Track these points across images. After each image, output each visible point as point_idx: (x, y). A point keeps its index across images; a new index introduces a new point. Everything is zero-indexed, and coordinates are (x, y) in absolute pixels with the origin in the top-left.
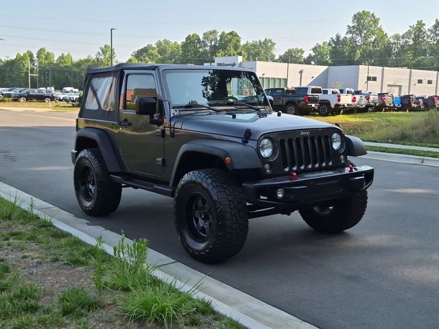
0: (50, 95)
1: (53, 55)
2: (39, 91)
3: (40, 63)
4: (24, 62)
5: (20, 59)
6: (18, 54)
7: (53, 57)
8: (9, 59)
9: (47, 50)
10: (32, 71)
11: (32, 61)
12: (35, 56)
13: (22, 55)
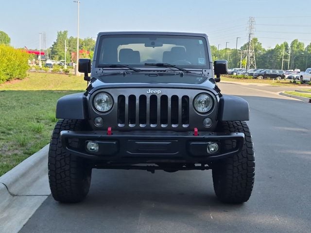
0: (281, 74)
1: (303, 44)
2: (273, 72)
3: (293, 51)
4: (280, 50)
5: (278, 49)
6: (278, 45)
7: (303, 46)
8: (270, 49)
9: (299, 41)
10: (286, 57)
11: (287, 49)
12: (289, 46)
13: (280, 45)
